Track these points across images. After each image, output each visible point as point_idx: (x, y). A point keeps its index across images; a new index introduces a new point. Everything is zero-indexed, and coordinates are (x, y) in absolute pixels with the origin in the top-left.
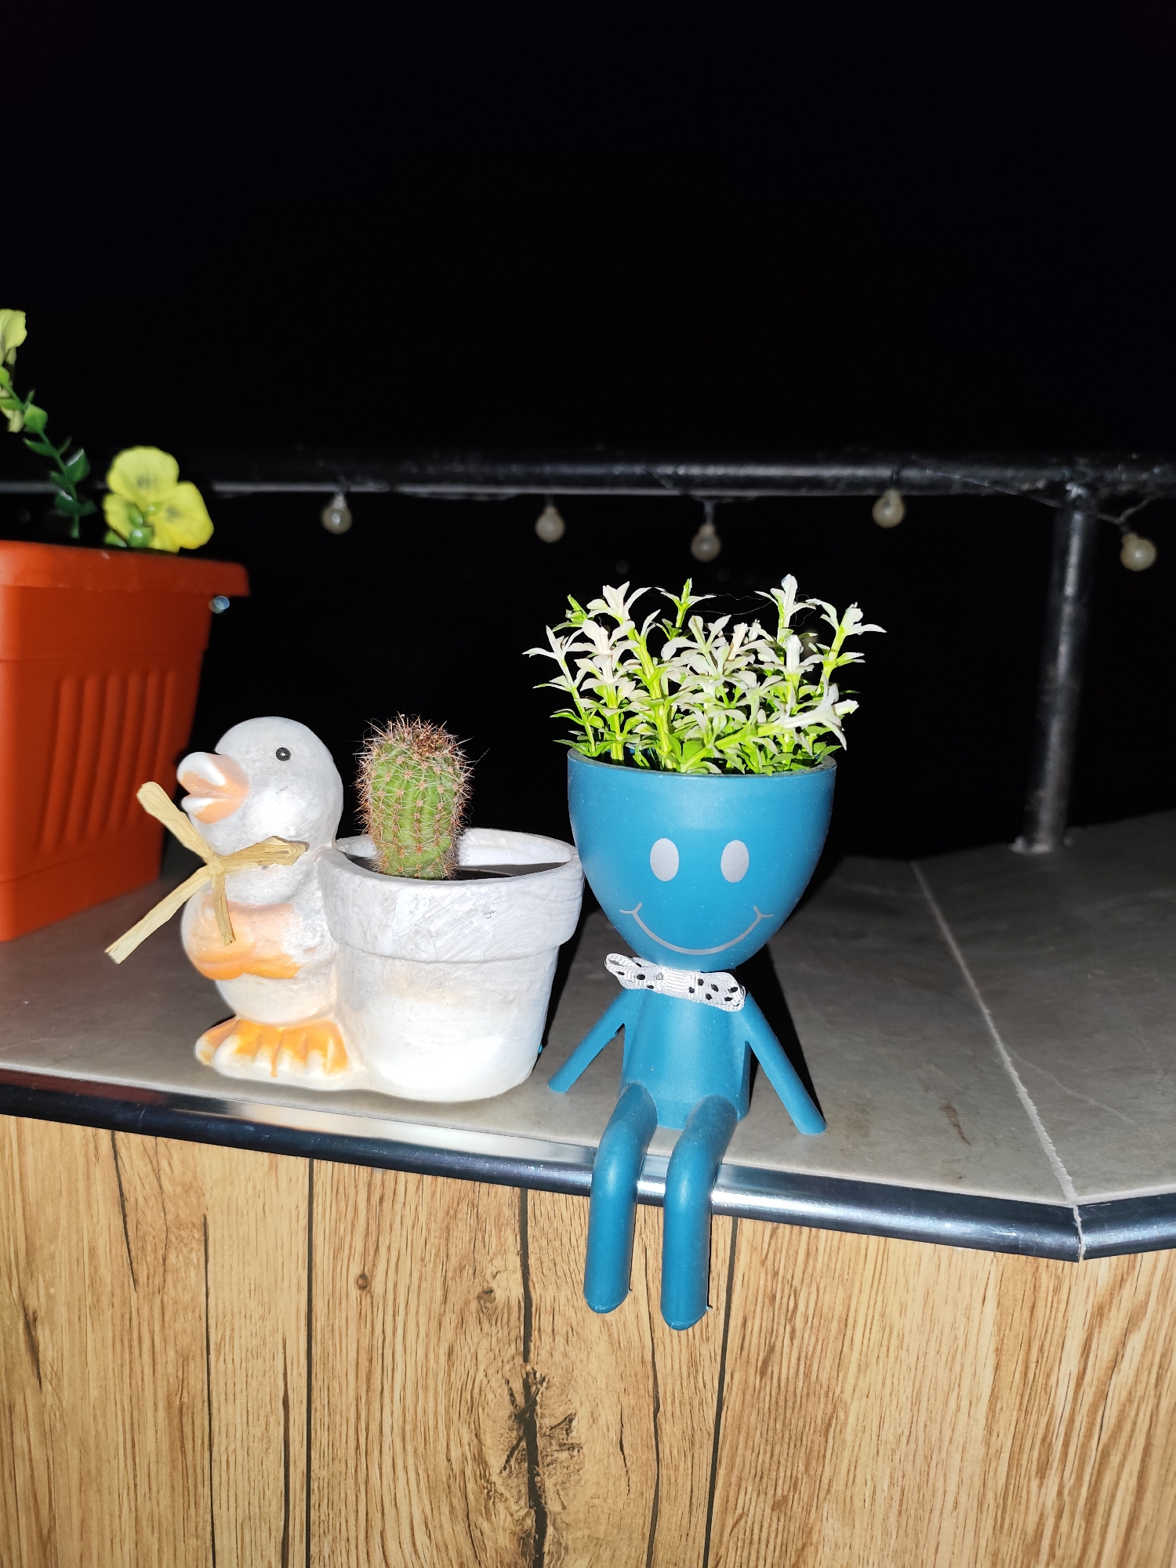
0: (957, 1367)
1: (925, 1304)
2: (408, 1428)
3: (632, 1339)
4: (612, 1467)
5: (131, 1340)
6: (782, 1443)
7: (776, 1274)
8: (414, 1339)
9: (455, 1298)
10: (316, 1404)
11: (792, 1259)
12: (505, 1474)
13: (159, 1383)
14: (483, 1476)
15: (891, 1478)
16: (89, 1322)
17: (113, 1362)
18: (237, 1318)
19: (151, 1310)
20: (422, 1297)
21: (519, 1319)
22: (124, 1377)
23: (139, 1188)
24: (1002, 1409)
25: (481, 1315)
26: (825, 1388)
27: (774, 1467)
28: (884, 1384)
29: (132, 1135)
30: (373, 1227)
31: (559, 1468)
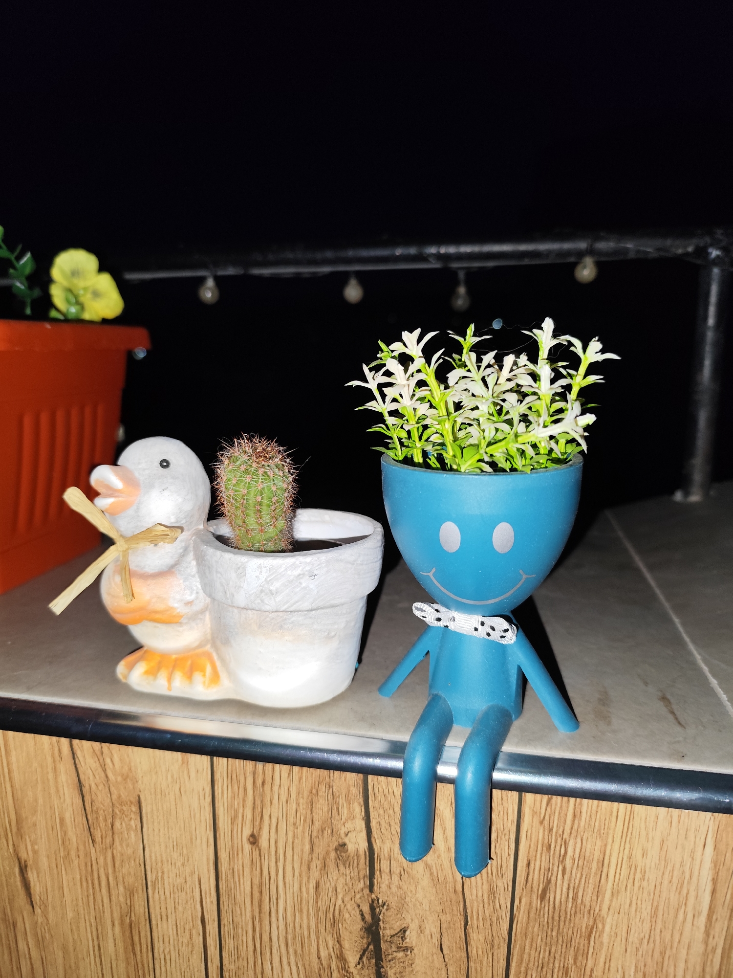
0: (685, 891)
1: (661, 849)
2: (290, 937)
3: (447, 876)
4: (436, 962)
5: (93, 880)
6: (557, 945)
7: (551, 830)
8: (291, 878)
9: (319, 850)
10: (224, 921)
11: (563, 819)
12: (359, 967)
13: (114, 908)
14: (344, 968)
15: (636, 967)
16: (63, 868)
17: (82, 894)
18: (165, 865)
19: (105, 859)
20: (295, 850)
21: (366, 864)
22: (90, 904)
23: (91, 777)
24: (717, 919)
25: (338, 861)
26: (588, 907)
27: (552, 960)
28: (630, 905)
29: (84, 742)
30: (258, 802)
31: (397, 963)
